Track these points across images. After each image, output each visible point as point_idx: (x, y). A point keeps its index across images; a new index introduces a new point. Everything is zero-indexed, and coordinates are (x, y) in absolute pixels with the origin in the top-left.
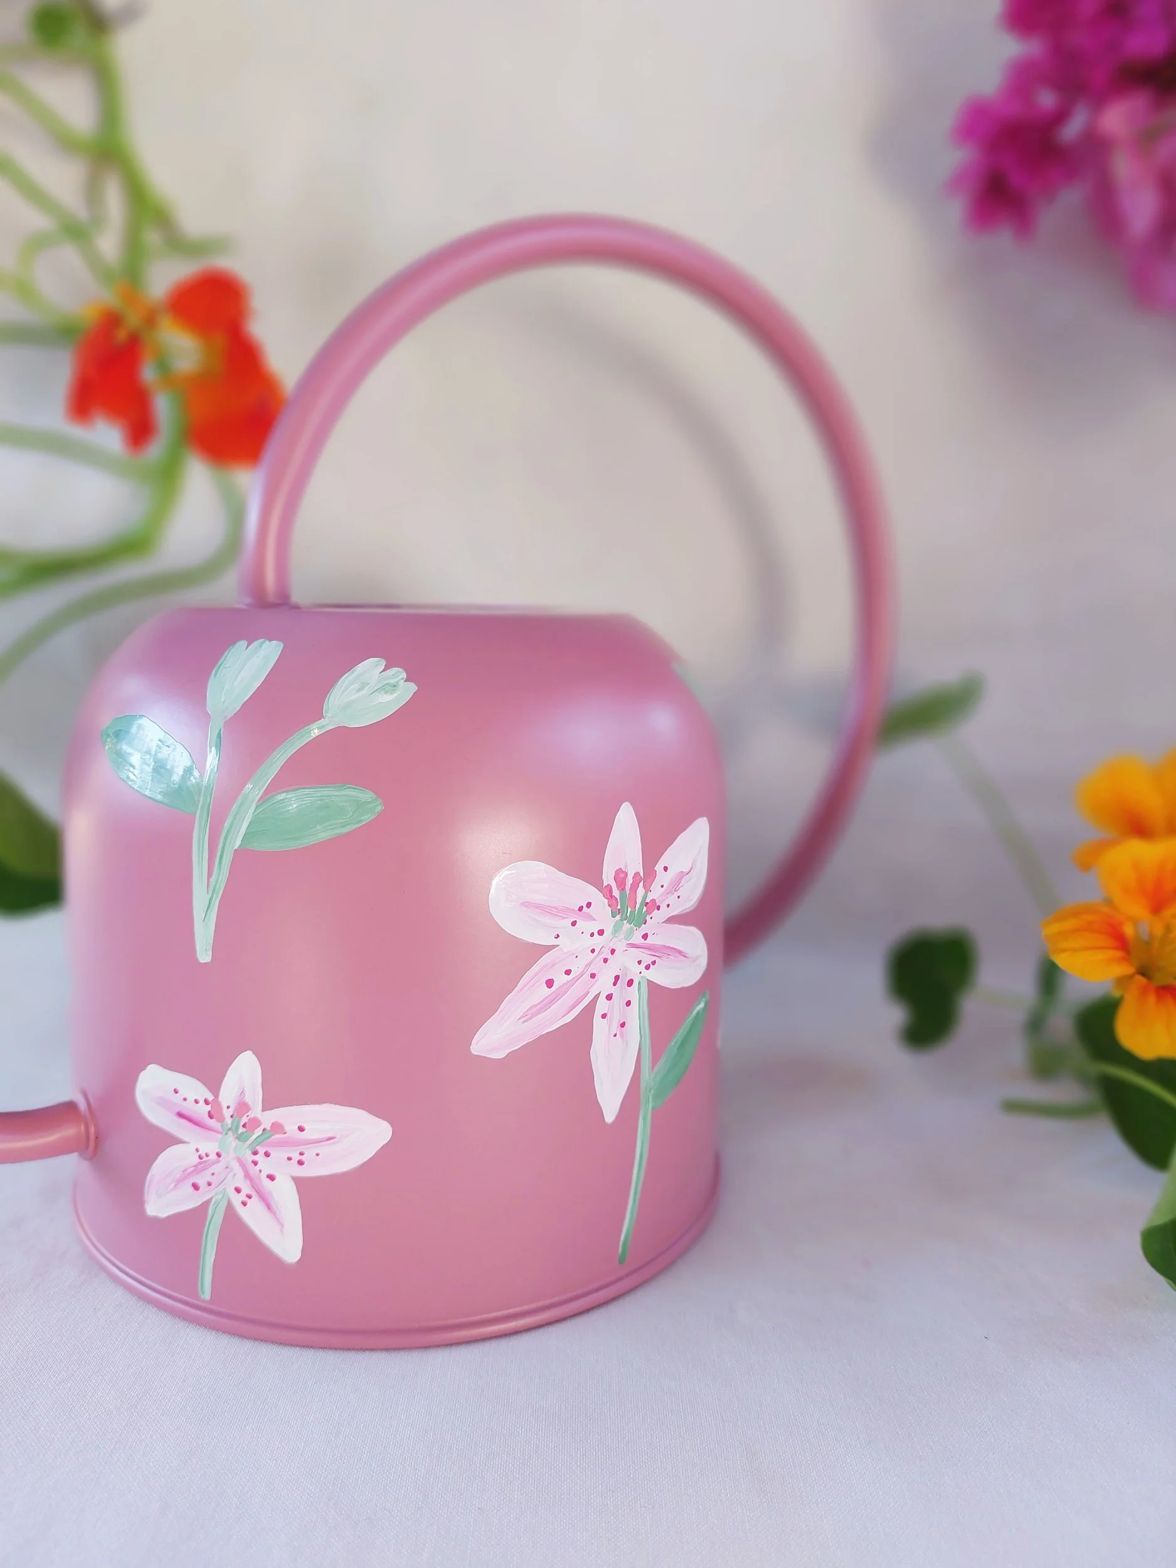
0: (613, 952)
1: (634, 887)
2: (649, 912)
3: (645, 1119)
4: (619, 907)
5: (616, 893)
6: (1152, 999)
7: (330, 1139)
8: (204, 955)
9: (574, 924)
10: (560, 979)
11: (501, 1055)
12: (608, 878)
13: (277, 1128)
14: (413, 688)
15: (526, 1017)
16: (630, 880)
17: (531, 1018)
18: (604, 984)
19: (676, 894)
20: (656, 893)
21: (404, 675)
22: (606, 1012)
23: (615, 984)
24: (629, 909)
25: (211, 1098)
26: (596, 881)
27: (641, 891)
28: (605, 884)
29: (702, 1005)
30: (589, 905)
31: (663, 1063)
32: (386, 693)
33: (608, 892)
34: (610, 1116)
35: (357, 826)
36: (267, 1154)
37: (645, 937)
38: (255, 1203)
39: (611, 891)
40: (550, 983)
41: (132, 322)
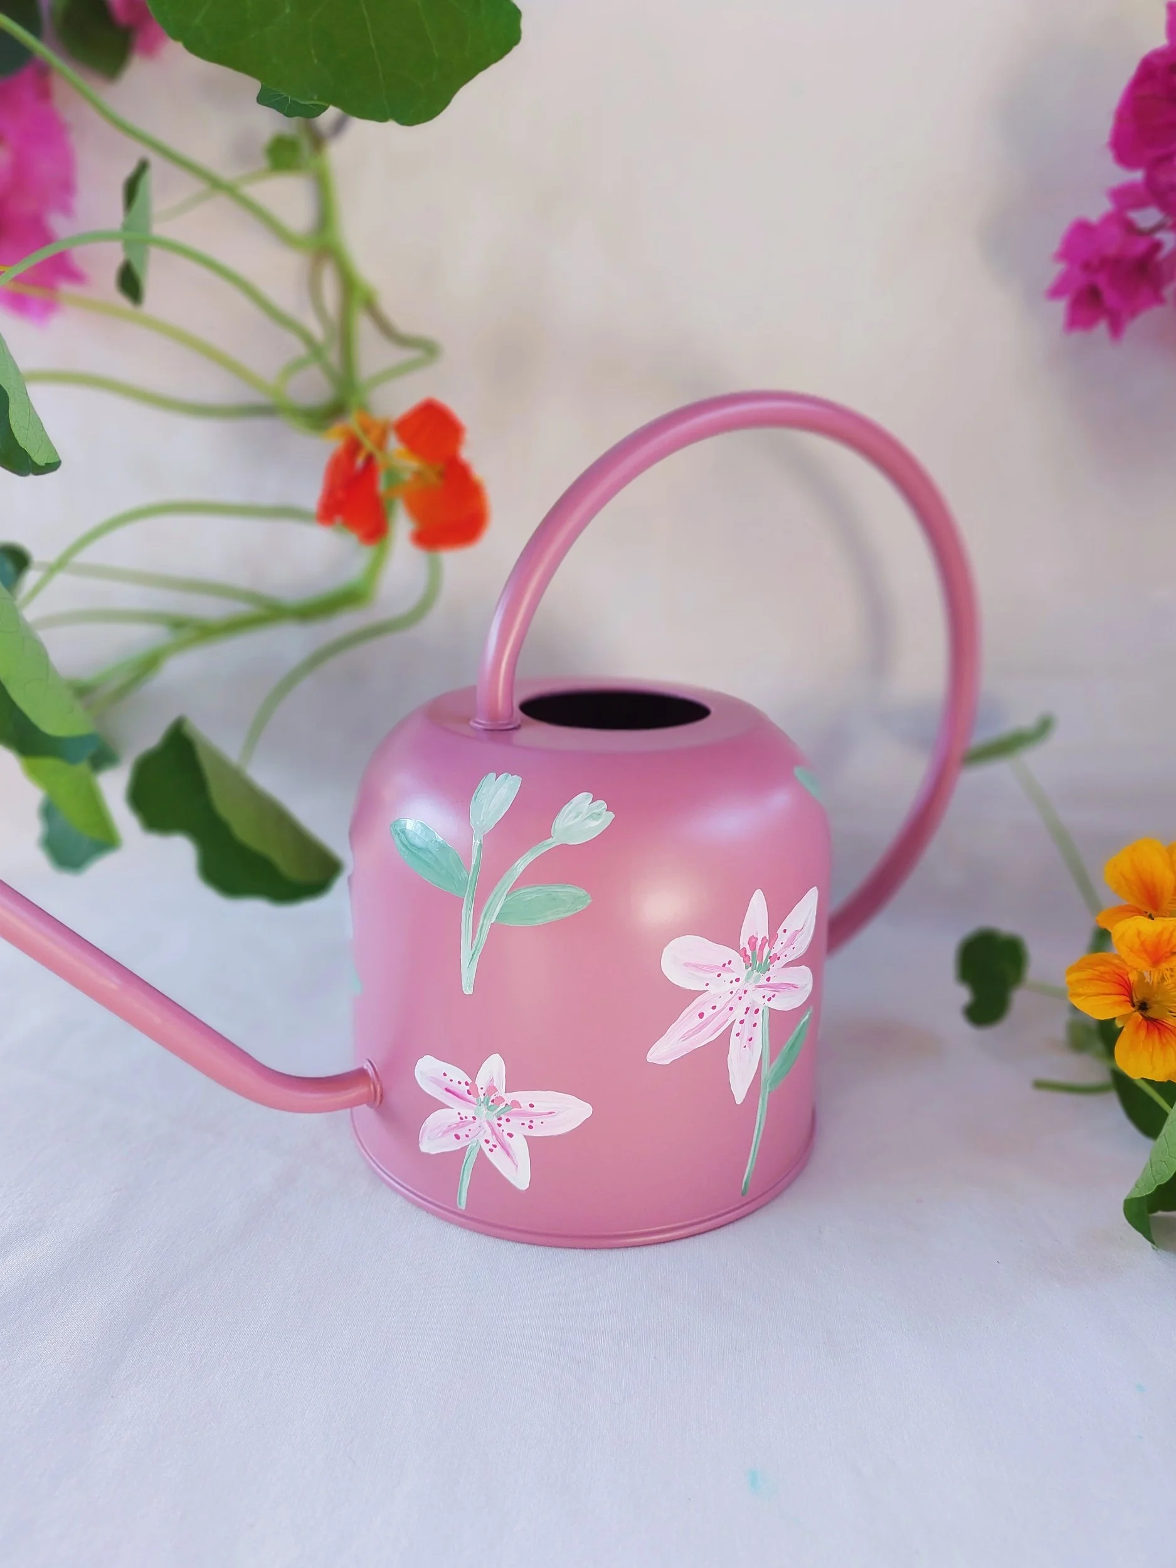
0: (745, 992)
1: (762, 948)
2: (771, 963)
3: (763, 1100)
4: (751, 962)
5: (749, 953)
6: (1143, 1033)
7: (551, 1113)
8: (468, 990)
9: (719, 975)
10: (708, 1012)
11: (667, 1062)
12: (744, 942)
13: (515, 1104)
14: (611, 816)
15: (685, 1038)
16: (759, 943)
17: (687, 1039)
18: (739, 1013)
19: (792, 946)
20: (778, 948)
21: (606, 806)
22: (739, 1032)
23: (746, 1013)
24: (758, 963)
25: (470, 1081)
26: (734, 944)
27: (766, 949)
28: (741, 948)
29: (807, 1017)
30: (730, 962)
31: (778, 1061)
32: (593, 820)
33: (743, 953)
34: (739, 1100)
35: (575, 912)
36: (508, 1120)
37: (768, 979)
38: (498, 1149)
39: (745, 952)
40: (701, 1015)
41: (368, 445)
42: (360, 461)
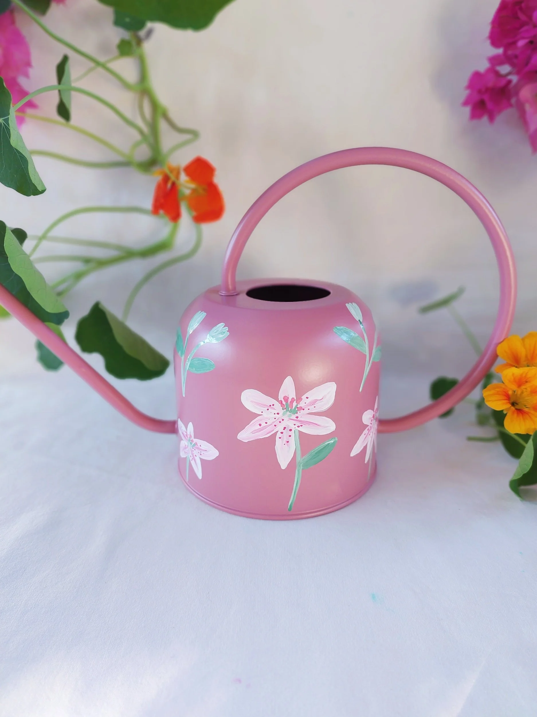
0: (283, 420)
1: (292, 402)
2: (298, 410)
3: (298, 471)
4: (285, 407)
5: (284, 403)
7: (206, 450)
8: (184, 396)
9: (268, 409)
10: (264, 424)
11: (246, 441)
12: (281, 397)
13: (196, 444)
14: (228, 333)
15: (253, 432)
16: (290, 400)
17: (254, 433)
18: (280, 428)
19: (313, 406)
20: (302, 404)
21: (227, 330)
22: (281, 437)
23: (284, 429)
24: (290, 409)
25: (186, 431)
26: (277, 399)
27: (295, 404)
28: (279, 400)
29: (332, 442)
30: (273, 405)
31: (306, 457)
33: (281, 402)
34: (283, 466)
35: (209, 371)
36: (195, 450)
37: (297, 417)
38: (193, 460)
39: (282, 402)
40: (260, 425)
41: (173, 177)
42: (169, 185)
